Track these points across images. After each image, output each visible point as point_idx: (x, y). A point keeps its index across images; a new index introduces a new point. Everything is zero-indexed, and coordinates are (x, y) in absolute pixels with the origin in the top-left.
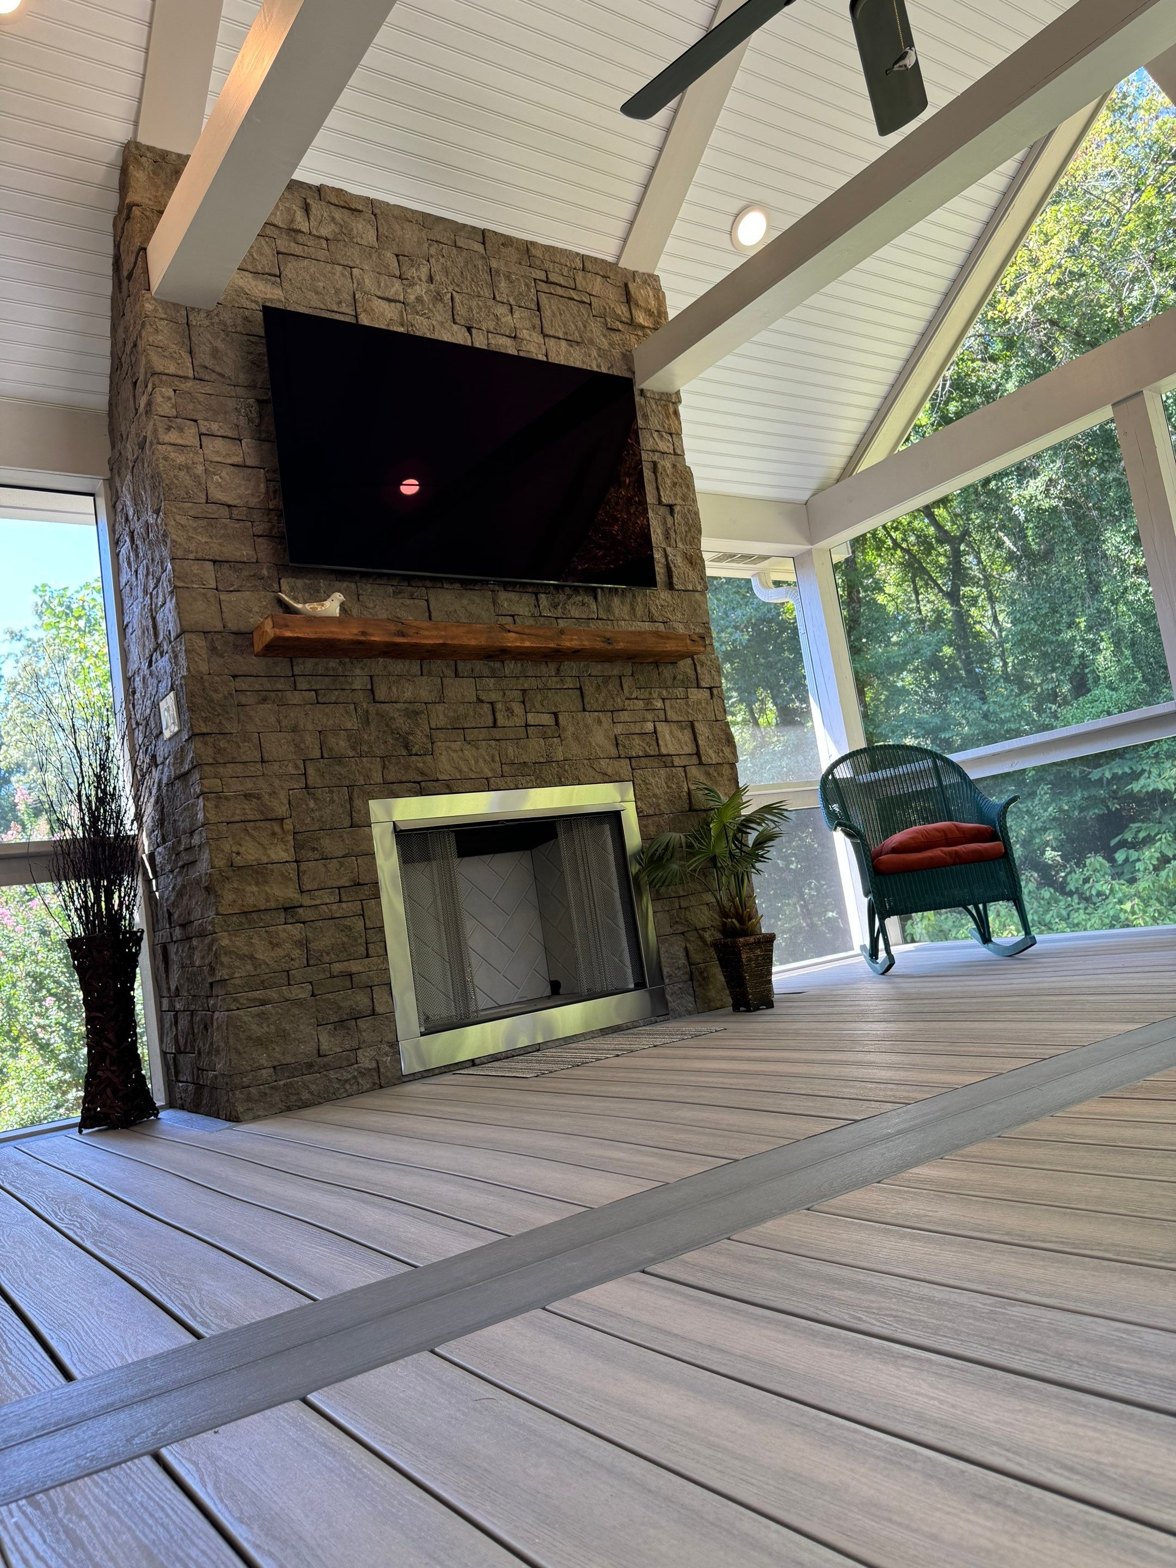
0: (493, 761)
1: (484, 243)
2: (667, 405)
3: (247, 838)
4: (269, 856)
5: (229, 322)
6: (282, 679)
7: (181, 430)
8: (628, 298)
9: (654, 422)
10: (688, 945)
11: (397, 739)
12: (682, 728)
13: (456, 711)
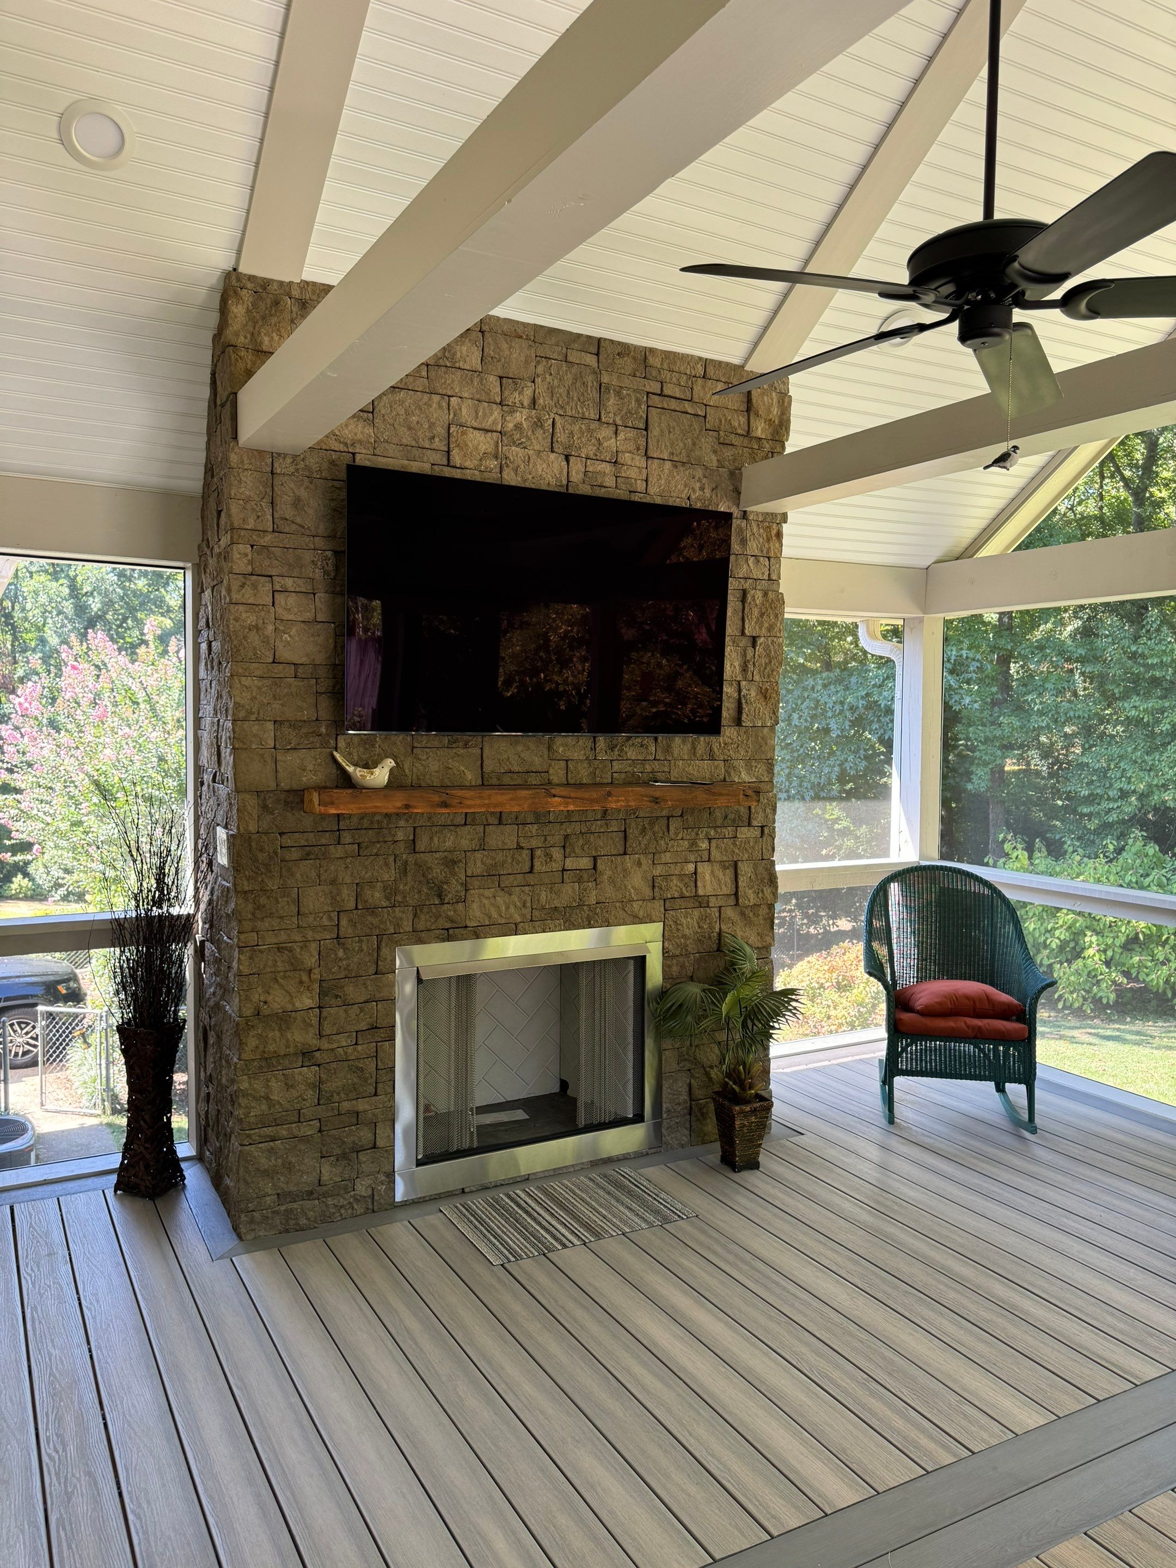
0: (524, 906)
1: (597, 354)
2: (769, 527)
3: (276, 986)
4: (294, 1005)
5: (315, 467)
6: (327, 834)
7: (254, 586)
8: (749, 406)
9: (753, 547)
10: (693, 1081)
11: (431, 888)
12: (725, 868)
13: (493, 859)
